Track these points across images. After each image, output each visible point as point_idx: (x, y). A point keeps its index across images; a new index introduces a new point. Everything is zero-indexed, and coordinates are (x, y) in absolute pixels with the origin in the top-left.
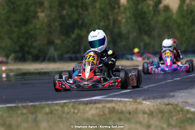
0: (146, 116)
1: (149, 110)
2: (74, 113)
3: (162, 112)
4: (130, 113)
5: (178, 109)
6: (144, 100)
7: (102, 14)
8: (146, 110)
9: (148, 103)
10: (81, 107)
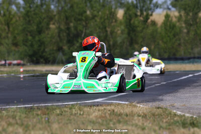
0: (140, 118)
1: (143, 113)
2: (80, 114)
3: (154, 115)
4: (127, 115)
5: (167, 113)
6: (138, 103)
7: (101, 26)
8: (141, 112)
9: (141, 106)
10: (86, 109)
